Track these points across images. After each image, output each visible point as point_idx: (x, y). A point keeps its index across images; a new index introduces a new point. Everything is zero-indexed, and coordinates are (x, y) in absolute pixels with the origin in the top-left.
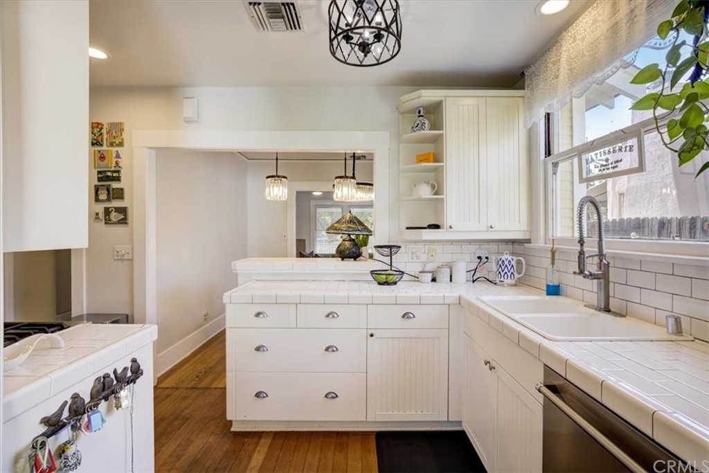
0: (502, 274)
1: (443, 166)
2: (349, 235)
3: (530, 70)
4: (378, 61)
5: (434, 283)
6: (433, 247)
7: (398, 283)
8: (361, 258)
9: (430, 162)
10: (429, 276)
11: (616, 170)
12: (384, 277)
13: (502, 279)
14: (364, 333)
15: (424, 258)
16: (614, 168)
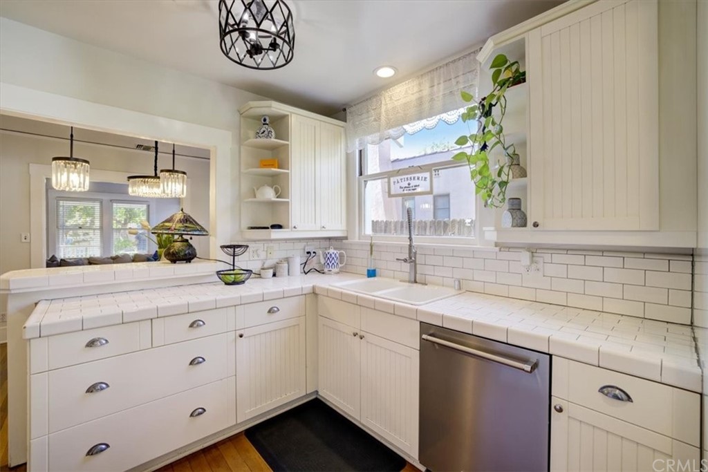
0: (330, 265)
1: (288, 173)
2: (181, 235)
3: (352, 109)
4: (274, 65)
5: (274, 278)
6: (271, 245)
7: (246, 282)
8: (195, 259)
9: (275, 168)
10: (271, 271)
11: (415, 191)
12: (233, 276)
13: (330, 269)
14: (232, 336)
15: (263, 255)
16: (414, 190)
